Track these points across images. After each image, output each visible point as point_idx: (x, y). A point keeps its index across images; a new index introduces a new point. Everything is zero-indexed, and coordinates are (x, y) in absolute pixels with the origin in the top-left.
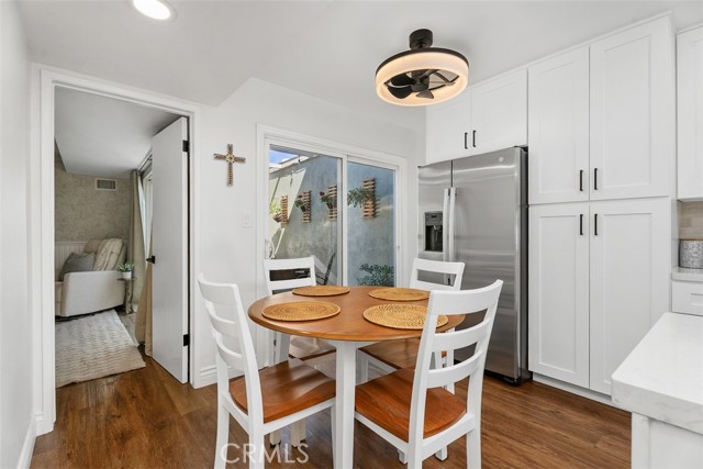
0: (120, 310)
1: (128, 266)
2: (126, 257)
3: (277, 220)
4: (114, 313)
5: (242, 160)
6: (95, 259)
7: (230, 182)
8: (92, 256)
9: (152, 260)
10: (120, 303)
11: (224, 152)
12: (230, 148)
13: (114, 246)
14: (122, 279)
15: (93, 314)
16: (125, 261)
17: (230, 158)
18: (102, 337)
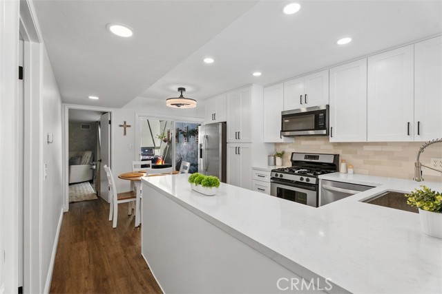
0: (91, 182)
1: (94, 163)
2: (94, 159)
3: (165, 141)
4: (89, 183)
5: (129, 126)
6: (81, 160)
7: (125, 134)
8: (79, 159)
9: (100, 161)
10: (91, 179)
11: (123, 124)
12: (125, 122)
13: (88, 154)
14: (92, 169)
15: (80, 183)
16: (93, 161)
17: (125, 126)
18: (83, 190)
